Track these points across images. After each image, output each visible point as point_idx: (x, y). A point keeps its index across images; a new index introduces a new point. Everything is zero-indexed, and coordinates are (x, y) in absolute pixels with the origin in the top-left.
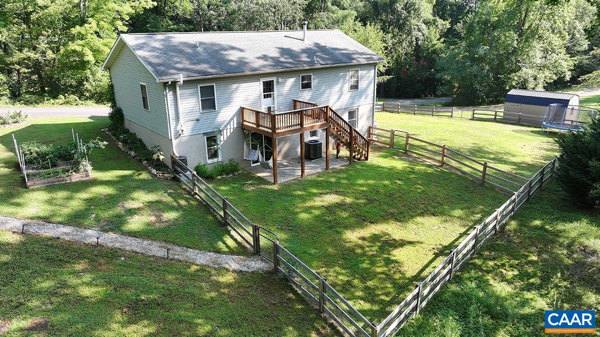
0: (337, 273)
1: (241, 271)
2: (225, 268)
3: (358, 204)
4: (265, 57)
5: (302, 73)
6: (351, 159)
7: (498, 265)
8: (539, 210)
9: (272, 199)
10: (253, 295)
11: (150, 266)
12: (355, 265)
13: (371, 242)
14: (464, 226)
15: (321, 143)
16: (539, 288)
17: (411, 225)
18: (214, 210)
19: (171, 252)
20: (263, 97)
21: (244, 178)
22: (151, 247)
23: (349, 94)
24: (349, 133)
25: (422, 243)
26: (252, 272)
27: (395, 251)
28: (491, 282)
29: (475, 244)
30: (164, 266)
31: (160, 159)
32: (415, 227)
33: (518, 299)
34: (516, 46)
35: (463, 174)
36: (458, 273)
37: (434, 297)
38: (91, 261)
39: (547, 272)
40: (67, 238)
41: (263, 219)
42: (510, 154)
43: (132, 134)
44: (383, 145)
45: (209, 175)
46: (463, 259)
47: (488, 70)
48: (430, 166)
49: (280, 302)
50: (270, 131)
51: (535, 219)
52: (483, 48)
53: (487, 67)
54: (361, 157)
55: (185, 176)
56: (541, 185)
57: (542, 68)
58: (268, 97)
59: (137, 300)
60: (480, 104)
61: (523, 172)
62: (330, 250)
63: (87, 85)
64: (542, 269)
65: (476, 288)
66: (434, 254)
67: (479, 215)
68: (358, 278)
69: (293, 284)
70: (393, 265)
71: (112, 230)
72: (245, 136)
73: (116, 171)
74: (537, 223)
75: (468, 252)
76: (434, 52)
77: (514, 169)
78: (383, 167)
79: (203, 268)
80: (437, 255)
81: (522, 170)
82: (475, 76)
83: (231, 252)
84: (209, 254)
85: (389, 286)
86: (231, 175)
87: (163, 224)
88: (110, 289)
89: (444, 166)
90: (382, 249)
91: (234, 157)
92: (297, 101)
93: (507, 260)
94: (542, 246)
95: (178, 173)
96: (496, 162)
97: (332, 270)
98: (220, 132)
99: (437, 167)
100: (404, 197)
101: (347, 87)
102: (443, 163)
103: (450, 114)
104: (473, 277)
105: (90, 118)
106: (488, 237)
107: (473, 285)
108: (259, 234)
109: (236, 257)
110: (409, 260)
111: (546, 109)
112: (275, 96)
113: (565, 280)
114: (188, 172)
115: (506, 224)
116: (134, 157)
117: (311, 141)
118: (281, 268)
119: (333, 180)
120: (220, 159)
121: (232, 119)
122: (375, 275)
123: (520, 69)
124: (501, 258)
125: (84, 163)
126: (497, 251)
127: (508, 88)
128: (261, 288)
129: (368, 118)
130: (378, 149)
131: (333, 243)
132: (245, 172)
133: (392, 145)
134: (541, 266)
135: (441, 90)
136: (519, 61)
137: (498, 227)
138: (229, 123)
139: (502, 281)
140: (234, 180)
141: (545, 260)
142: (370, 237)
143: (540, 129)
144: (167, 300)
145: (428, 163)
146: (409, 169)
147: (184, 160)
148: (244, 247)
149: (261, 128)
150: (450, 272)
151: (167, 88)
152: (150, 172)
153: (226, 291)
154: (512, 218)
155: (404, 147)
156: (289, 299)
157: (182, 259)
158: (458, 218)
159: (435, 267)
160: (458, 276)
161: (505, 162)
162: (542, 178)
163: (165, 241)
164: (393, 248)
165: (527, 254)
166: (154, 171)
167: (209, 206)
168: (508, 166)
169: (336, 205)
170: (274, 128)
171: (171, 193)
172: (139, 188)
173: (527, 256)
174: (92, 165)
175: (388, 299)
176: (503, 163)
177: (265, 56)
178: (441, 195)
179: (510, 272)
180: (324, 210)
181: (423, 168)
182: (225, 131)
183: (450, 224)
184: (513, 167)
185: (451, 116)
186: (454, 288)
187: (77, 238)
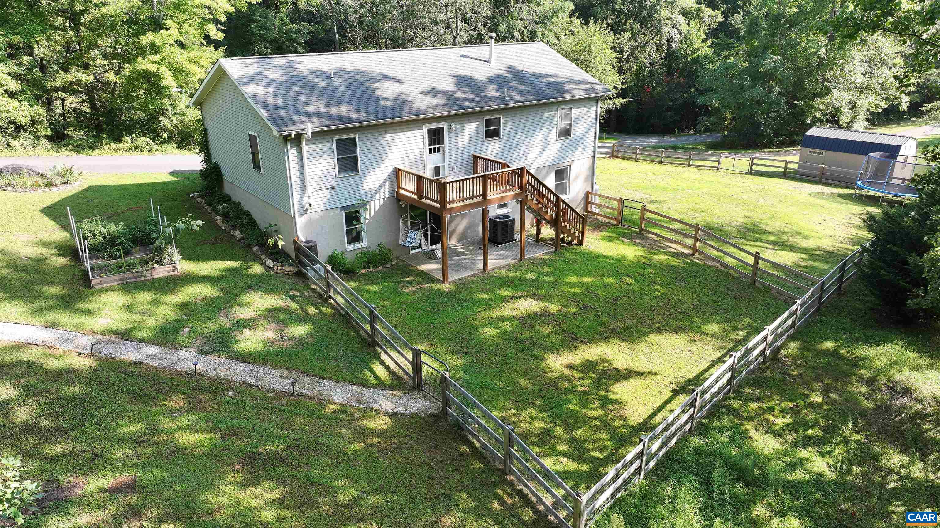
0: (531, 417)
1: (395, 414)
2: (372, 409)
3: (564, 315)
4: (433, 92)
5: (487, 115)
6: (556, 243)
7: (764, 410)
8: (832, 325)
9: (440, 306)
10: (412, 448)
11: (269, 405)
12: (557, 406)
13: (581, 372)
14: (719, 349)
15: (513, 220)
16: (819, 442)
17: (642, 347)
18: (357, 323)
19: (297, 384)
20: (428, 151)
21: (400, 272)
22: (269, 377)
23: (558, 145)
24: (555, 205)
25: (655, 374)
26: (410, 415)
27: (615, 386)
28: (752, 433)
29: (731, 378)
30: (288, 404)
31: (278, 246)
32: (647, 350)
33: (788, 459)
34: (823, 55)
35: (724, 267)
36: (705, 421)
37: (667, 455)
38: (188, 396)
39: (833, 420)
40: (152, 363)
41: (426, 337)
42: (800, 234)
43: (234, 203)
44: (608, 220)
45: (348, 269)
46: (712, 400)
47: (780, 93)
48: (676, 255)
49: (450, 459)
50: (438, 205)
51: (826, 340)
52: (772, 58)
53: (777, 89)
54: (572, 240)
55: (315, 270)
56: (840, 286)
57: (863, 90)
58: (435, 152)
59: (253, 453)
60: (766, 146)
61: (816, 264)
62: (524, 382)
63: (165, 122)
64: (827, 415)
65: (728, 442)
66: (672, 391)
67: (743, 333)
68: (560, 426)
69: (467, 434)
70: (611, 407)
71: (214, 352)
72: (402, 210)
73: (215, 262)
74: (829, 345)
75: (720, 390)
76: (697, 61)
77: (804, 259)
78: (605, 257)
79: (344, 409)
80: (675, 393)
81: (816, 260)
82: (759, 103)
83: (382, 385)
84: (350, 387)
85: (604, 437)
86: (380, 268)
87: (285, 344)
88: (215, 437)
89: (697, 256)
90: (597, 384)
91: (384, 241)
92: (478, 157)
93: (777, 402)
94: (830, 381)
95: (304, 266)
96: (777, 247)
97: (524, 413)
98: (364, 204)
99: (687, 256)
100: (633, 303)
101: (554, 133)
102: (696, 251)
103: (715, 164)
104: (724, 427)
105: (173, 174)
106: (752, 366)
107: (724, 438)
108: (421, 362)
109: (388, 392)
110: (635, 400)
111: (862, 159)
112: (446, 150)
113: (858, 432)
114: (318, 265)
115: (782, 346)
116: (239, 240)
117: (498, 217)
118: (452, 411)
119: (531, 276)
120: (364, 244)
121: (382, 185)
122: (586, 420)
123: (829, 91)
124: (770, 398)
125: (169, 251)
126: (763, 387)
127: (809, 122)
128: (423, 438)
129: (586, 180)
130: (599, 226)
131: (526, 373)
132: (401, 263)
133: (620, 219)
134: (825, 410)
135: (704, 121)
136: (828, 81)
137: (768, 352)
138: (378, 191)
139: (767, 432)
140: (386, 276)
141: (833, 402)
142: (582, 365)
143: (852, 192)
144: (294, 454)
145: (672, 250)
146: (644, 260)
147: (313, 248)
148: (399, 378)
149: (424, 200)
150: (691, 419)
151: (289, 144)
152: (263, 264)
153: (375, 441)
154: (791, 338)
155: (638, 222)
156: (463, 454)
157: (313, 395)
158: (713, 336)
159: (672, 411)
160: (703, 425)
161: (792, 248)
162: (842, 276)
163: (288, 368)
164: (613, 381)
165: (807, 392)
166: (270, 262)
167: (350, 316)
168: (794, 254)
169: (533, 316)
170: (443, 201)
171: (295, 296)
172: (250, 288)
173: (807, 396)
174: (181, 253)
175: (602, 456)
176: (788, 249)
177: (433, 89)
178: (689, 301)
179: (780, 419)
180: (515, 324)
181: (665, 257)
182: (372, 203)
183: (699, 345)
184: (803, 256)
185: (718, 168)
186: (696, 441)
187: (166, 363)
